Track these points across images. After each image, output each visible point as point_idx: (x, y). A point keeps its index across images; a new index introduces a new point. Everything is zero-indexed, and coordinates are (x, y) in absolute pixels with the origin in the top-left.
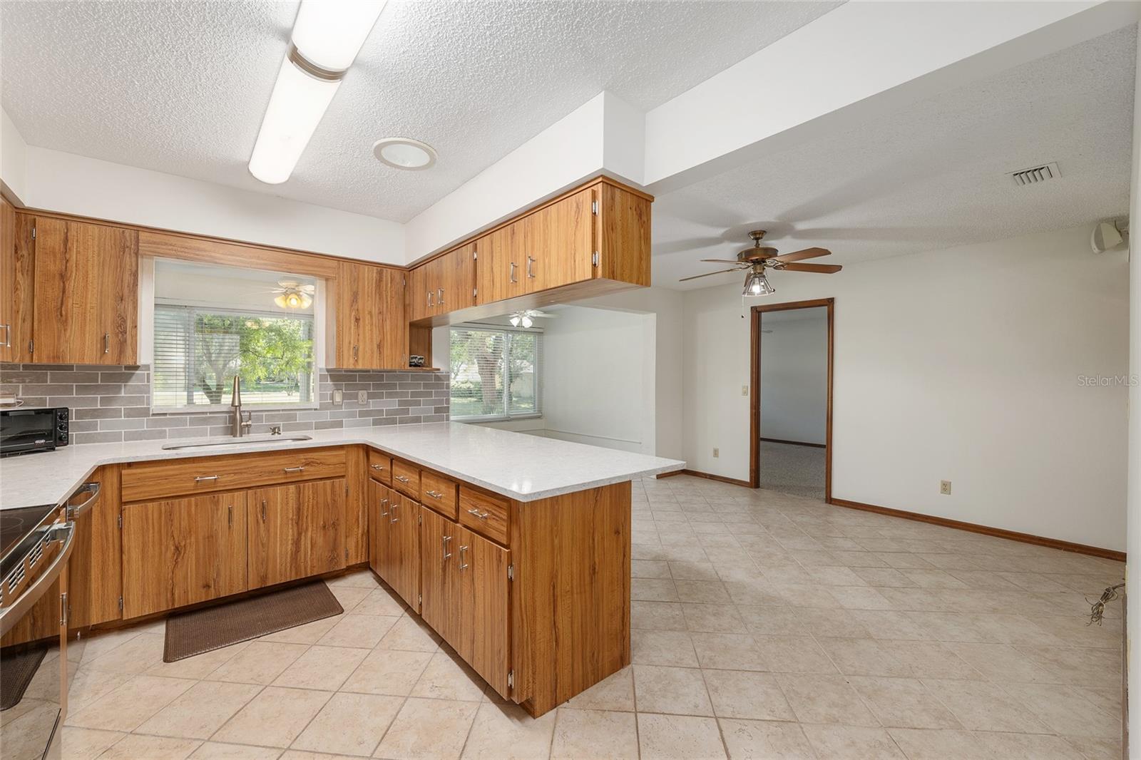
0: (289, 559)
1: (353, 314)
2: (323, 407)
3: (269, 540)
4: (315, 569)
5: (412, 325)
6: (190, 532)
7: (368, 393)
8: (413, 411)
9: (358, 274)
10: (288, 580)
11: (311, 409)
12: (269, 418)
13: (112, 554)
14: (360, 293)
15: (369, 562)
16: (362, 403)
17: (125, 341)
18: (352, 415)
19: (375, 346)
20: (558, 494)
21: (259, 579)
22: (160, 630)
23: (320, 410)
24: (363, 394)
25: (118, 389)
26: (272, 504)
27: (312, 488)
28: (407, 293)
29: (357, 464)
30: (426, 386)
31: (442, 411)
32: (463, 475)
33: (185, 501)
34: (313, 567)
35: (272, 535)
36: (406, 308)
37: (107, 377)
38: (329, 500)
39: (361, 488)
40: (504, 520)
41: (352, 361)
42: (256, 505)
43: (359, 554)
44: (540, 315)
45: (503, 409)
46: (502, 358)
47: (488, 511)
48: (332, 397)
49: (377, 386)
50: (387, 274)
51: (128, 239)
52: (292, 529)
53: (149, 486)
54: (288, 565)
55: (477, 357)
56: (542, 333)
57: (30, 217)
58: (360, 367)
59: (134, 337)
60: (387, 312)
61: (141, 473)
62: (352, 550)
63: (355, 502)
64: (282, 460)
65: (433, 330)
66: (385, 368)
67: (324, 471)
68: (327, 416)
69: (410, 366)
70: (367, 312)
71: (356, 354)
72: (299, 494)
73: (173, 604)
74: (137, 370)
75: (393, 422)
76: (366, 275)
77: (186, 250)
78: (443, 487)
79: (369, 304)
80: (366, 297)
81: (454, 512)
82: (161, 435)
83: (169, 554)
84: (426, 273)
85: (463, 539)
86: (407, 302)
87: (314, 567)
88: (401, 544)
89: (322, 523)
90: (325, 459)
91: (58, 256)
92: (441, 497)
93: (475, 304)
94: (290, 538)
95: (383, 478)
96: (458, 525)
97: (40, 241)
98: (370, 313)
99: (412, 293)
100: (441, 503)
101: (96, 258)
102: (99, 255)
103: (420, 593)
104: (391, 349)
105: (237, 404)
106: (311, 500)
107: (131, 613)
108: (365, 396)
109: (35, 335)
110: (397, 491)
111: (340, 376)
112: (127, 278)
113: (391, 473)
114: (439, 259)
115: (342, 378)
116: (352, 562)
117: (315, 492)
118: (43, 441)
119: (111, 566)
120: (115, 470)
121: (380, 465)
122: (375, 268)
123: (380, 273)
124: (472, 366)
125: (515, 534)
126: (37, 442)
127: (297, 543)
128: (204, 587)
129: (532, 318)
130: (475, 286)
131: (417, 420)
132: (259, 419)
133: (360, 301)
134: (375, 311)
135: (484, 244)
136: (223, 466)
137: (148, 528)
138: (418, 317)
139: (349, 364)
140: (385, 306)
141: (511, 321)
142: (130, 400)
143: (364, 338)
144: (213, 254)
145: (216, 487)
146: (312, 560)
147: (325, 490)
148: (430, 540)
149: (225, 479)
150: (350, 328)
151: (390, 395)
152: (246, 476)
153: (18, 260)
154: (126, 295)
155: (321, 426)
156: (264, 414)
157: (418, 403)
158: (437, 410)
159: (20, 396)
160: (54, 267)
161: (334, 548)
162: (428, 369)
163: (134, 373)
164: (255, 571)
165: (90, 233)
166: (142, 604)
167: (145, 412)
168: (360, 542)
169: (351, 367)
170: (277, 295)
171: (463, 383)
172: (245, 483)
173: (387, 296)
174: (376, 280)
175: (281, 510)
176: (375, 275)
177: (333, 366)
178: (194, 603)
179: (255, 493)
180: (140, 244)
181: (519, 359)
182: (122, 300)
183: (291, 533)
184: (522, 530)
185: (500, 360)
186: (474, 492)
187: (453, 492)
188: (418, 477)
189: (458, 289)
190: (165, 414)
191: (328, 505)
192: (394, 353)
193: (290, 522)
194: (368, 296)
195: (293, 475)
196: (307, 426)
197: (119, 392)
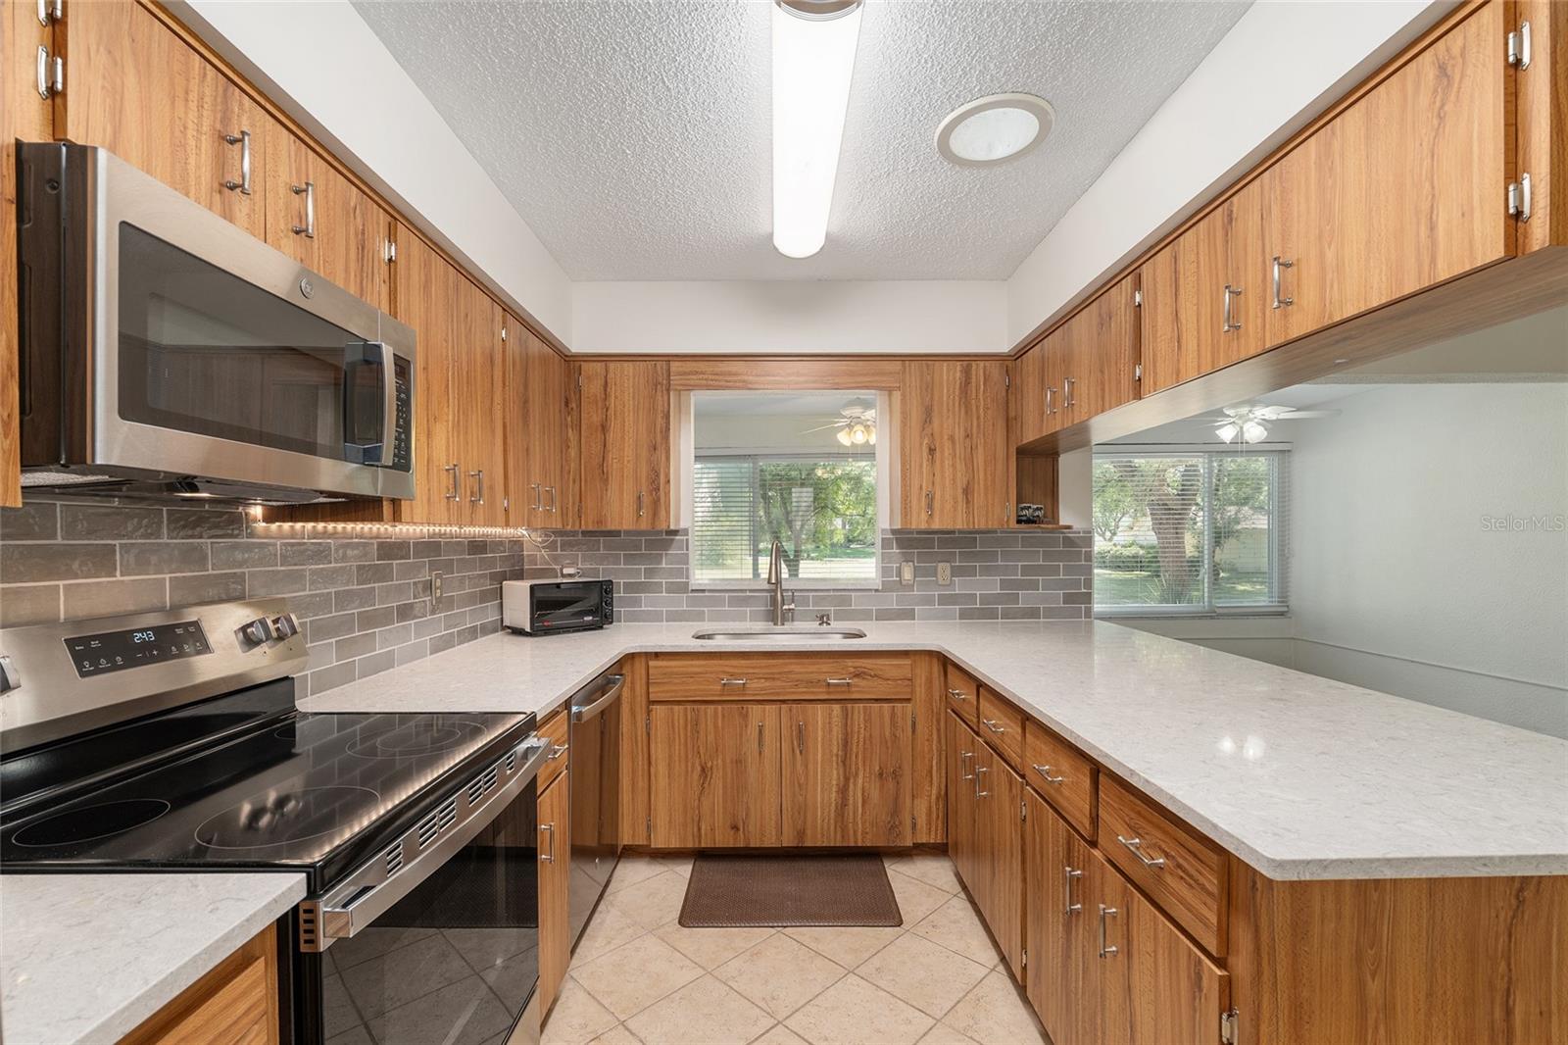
0: (832, 815)
1: (926, 441)
2: (887, 587)
3: (807, 779)
4: (868, 836)
5: (1022, 452)
6: (717, 750)
7: (952, 567)
8: (1025, 599)
9: (933, 378)
10: (832, 845)
11: (871, 590)
12: (818, 601)
13: (641, 762)
14: (935, 408)
15: (947, 843)
16: (944, 583)
17: (659, 499)
18: (928, 601)
19: (960, 491)
20: (1389, 874)
21: (795, 833)
22: (684, 870)
23: (883, 591)
24: (944, 569)
25: (658, 559)
26: (811, 729)
27: (865, 713)
28: (1012, 398)
29: (930, 681)
30: (1047, 556)
31: (1079, 599)
32: (1107, 755)
33: (712, 707)
34: (865, 833)
35: (811, 773)
36: (1010, 423)
37: (651, 545)
38: (887, 734)
39: (935, 723)
40: (1209, 893)
41: (924, 516)
42: (791, 727)
43: (933, 829)
44: (1284, 414)
45: (1201, 596)
46: (1197, 504)
47: (1167, 855)
48: (899, 574)
49: (964, 556)
50: (977, 370)
51: (659, 373)
52: (837, 769)
53: (676, 684)
54: (832, 821)
55: (1151, 504)
56: (1289, 451)
57: (577, 364)
58: (936, 525)
59: (667, 494)
60: (978, 433)
61: (666, 667)
62: (921, 819)
63: (927, 743)
64: (825, 666)
65: (1060, 459)
66: (976, 527)
67: (880, 689)
68: (892, 601)
69: (1019, 522)
70: (946, 437)
71: (930, 506)
72: (847, 719)
73: (700, 842)
74: (676, 535)
75: (991, 615)
76: (945, 377)
77: (717, 377)
78: (1065, 764)
79: (949, 423)
80: (945, 411)
81: (1087, 822)
82: (699, 617)
83: (696, 776)
84: (1043, 357)
85: (1107, 890)
86: (1012, 414)
87: (867, 833)
88: (992, 840)
89: (877, 768)
90: (881, 670)
91: (600, 404)
92: (1061, 783)
93: (1138, 396)
94: (834, 782)
95: (966, 715)
96: (1096, 853)
97: (584, 389)
98: (952, 438)
99: (1019, 397)
100: (1061, 793)
101: (631, 402)
102: (634, 398)
103: (1024, 947)
104: (986, 494)
105: (773, 581)
106: (862, 731)
107: (659, 842)
108: (948, 572)
109: (583, 499)
110: (987, 743)
111: (909, 539)
112: (660, 421)
113: (978, 709)
114: (1066, 326)
115: (912, 542)
116: (923, 838)
117: (868, 720)
118: (591, 618)
119: (640, 778)
120: (643, 660)
121: (963, 693)
122: (958, 363)
123: (967, 372)
124: (1144, 519)
125: (1243, 937)
126: (585, 619)
127: (843, 791)
128: (733, 828)
129: (1264, 423)
130: (1138, 358)
131: (1033, 613)
132: (805, 601)
133: (936, 422)
134: (959, 434)
135: (1157, 271)
136: (753, 668)
137: (674, 738)
138: (1030, 435)
139: (919, 521)
140: (975, 424)
141: (1217, 432)
142: (671, 572)
143: (943, 477)
144: (746, 378)
145: (745, 695)
146: (863, 823)
147: (881, 716)
148: (1042, 856)
149: (754, 685)
150: (921, 466)
151: (986, 571)
152: (778, 683)
153: (569, 413)
154: (659, 443)
155: (883, 615)
156: (811, 594)
157: (1034, 586)
158: (1069, 599)
159: (580, 566)
160: (596, 419)
161: (895, 811)
162: (1050, 526)
163: (673, 540)
164: (790, 821)
165: (626, 373)
166: (669, 833)
167: (683, 588)
168: (934, 809)
169: (923, 526)
170: (841, 429)
171: (1123, 546)
172: (778, 694)
173: (977, 407)
174: (961, 383)
175: (823, 739)
176: (958, 375)
177: (898, 526)
178: (721, 846)
179: (790, 710)
180: (672, 378)
181: (1232, 504)
182: (655, 449)
183: (835, 775)
184: (1265, 937)
185: (1194, 508)
186: (1132, 798)
187: (1086, 783)
188: (1019, 730)
189: (1102, 372)
190: (703, 591)
191: (886, 742)
192: (990, 501)
193: (834, 758)
194: (949, 410)
195: (839, 689)
196: (866, 615)
197: (660, 563)
